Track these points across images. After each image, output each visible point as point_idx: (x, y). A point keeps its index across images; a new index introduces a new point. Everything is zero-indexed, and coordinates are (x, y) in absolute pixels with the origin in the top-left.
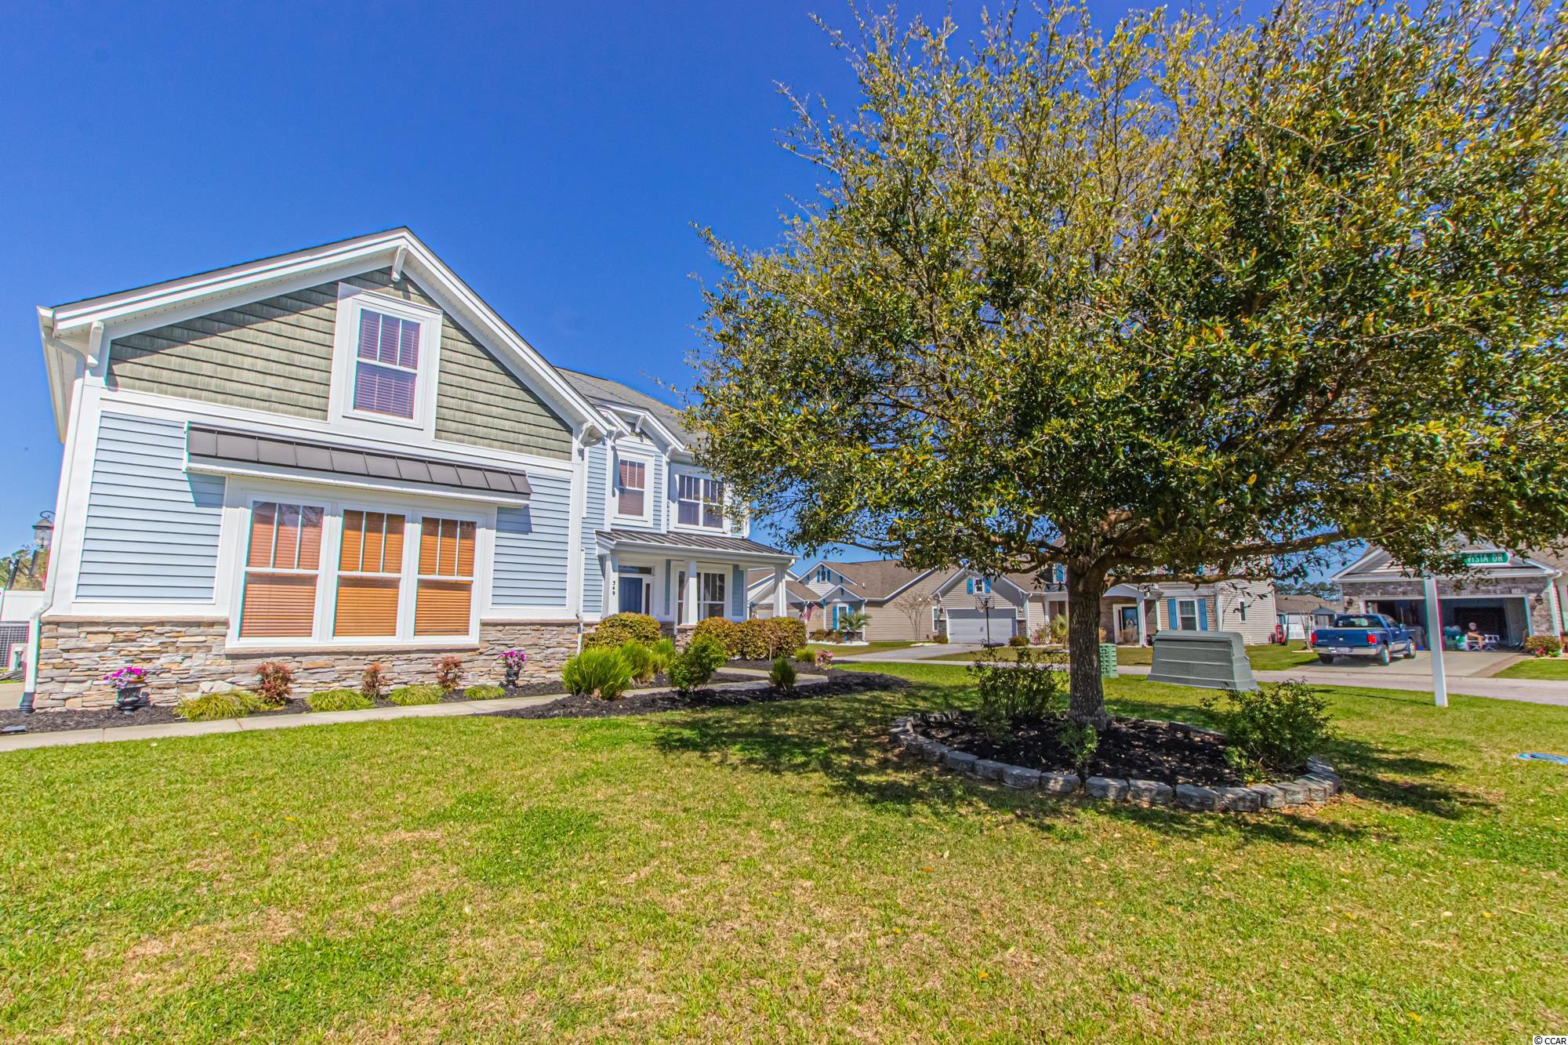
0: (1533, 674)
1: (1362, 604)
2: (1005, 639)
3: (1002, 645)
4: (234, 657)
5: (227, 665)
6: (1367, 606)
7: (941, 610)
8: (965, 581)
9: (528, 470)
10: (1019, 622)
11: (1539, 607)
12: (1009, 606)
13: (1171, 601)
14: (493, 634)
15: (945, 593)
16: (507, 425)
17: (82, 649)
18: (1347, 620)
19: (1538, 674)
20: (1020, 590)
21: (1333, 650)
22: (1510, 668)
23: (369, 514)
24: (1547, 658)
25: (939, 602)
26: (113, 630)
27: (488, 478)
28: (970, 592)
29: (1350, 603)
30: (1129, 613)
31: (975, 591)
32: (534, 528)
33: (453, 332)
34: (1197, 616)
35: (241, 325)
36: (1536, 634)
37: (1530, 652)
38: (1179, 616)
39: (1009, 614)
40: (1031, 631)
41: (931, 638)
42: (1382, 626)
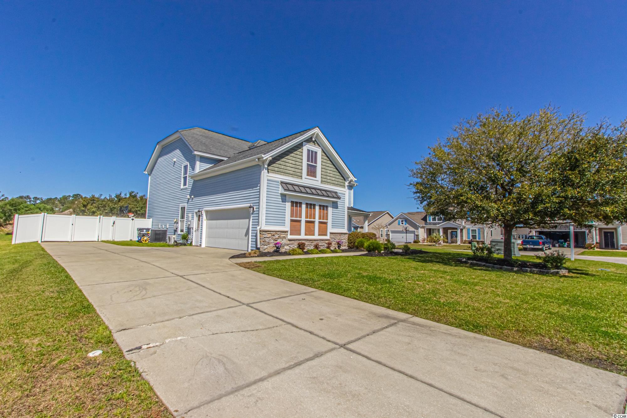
0: (589, 254)
1: (534, 232)
2: (412, 241)
3: (411, 243)
4: (290, 240)
5: (289, 242)
6: (536, 233)
7: (388, 231)
8: (397, 220)
9: (338, 191)
10: (417, 235)
11: (590, 234)
12: (413, 229)
13: (468, 229)
14: (332, 236)
15: (390, 224)
16: (333, 179)
17: (267, 238)
18: (532, 237)
19: (590, 254)
20: (417, 224)
21: (528, 246)
22: (582, 253)
23: (310, 204)
24: (592, 250)
25: (387, 227)
26: (271, 233)
27: (327, 193)
28: (399, 224)
29: (530, 232)
30: (454, 233)
31: (401, 224)
32: (339, 207)
33: (323, 153)
34: (477, 234)
35: (287, 155)
36: (588, 243)
37: (586, 248)
38: (471, 234)
39: (414, 232)
40: (421, 239)
41: (385, 240)
42: (543, 239)
